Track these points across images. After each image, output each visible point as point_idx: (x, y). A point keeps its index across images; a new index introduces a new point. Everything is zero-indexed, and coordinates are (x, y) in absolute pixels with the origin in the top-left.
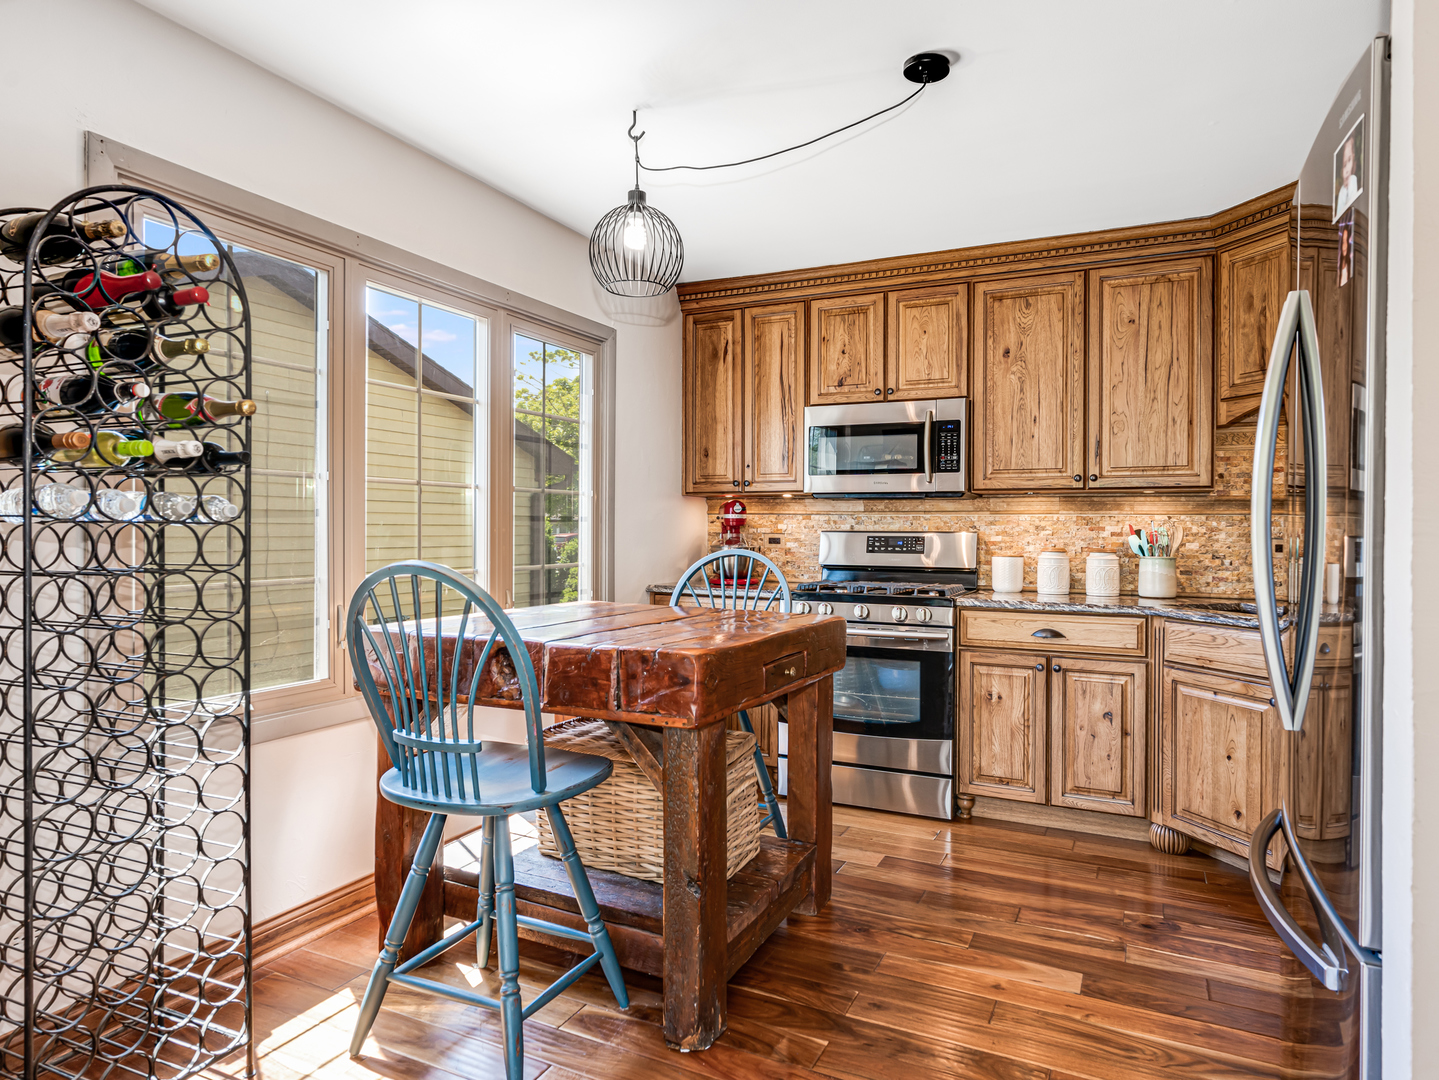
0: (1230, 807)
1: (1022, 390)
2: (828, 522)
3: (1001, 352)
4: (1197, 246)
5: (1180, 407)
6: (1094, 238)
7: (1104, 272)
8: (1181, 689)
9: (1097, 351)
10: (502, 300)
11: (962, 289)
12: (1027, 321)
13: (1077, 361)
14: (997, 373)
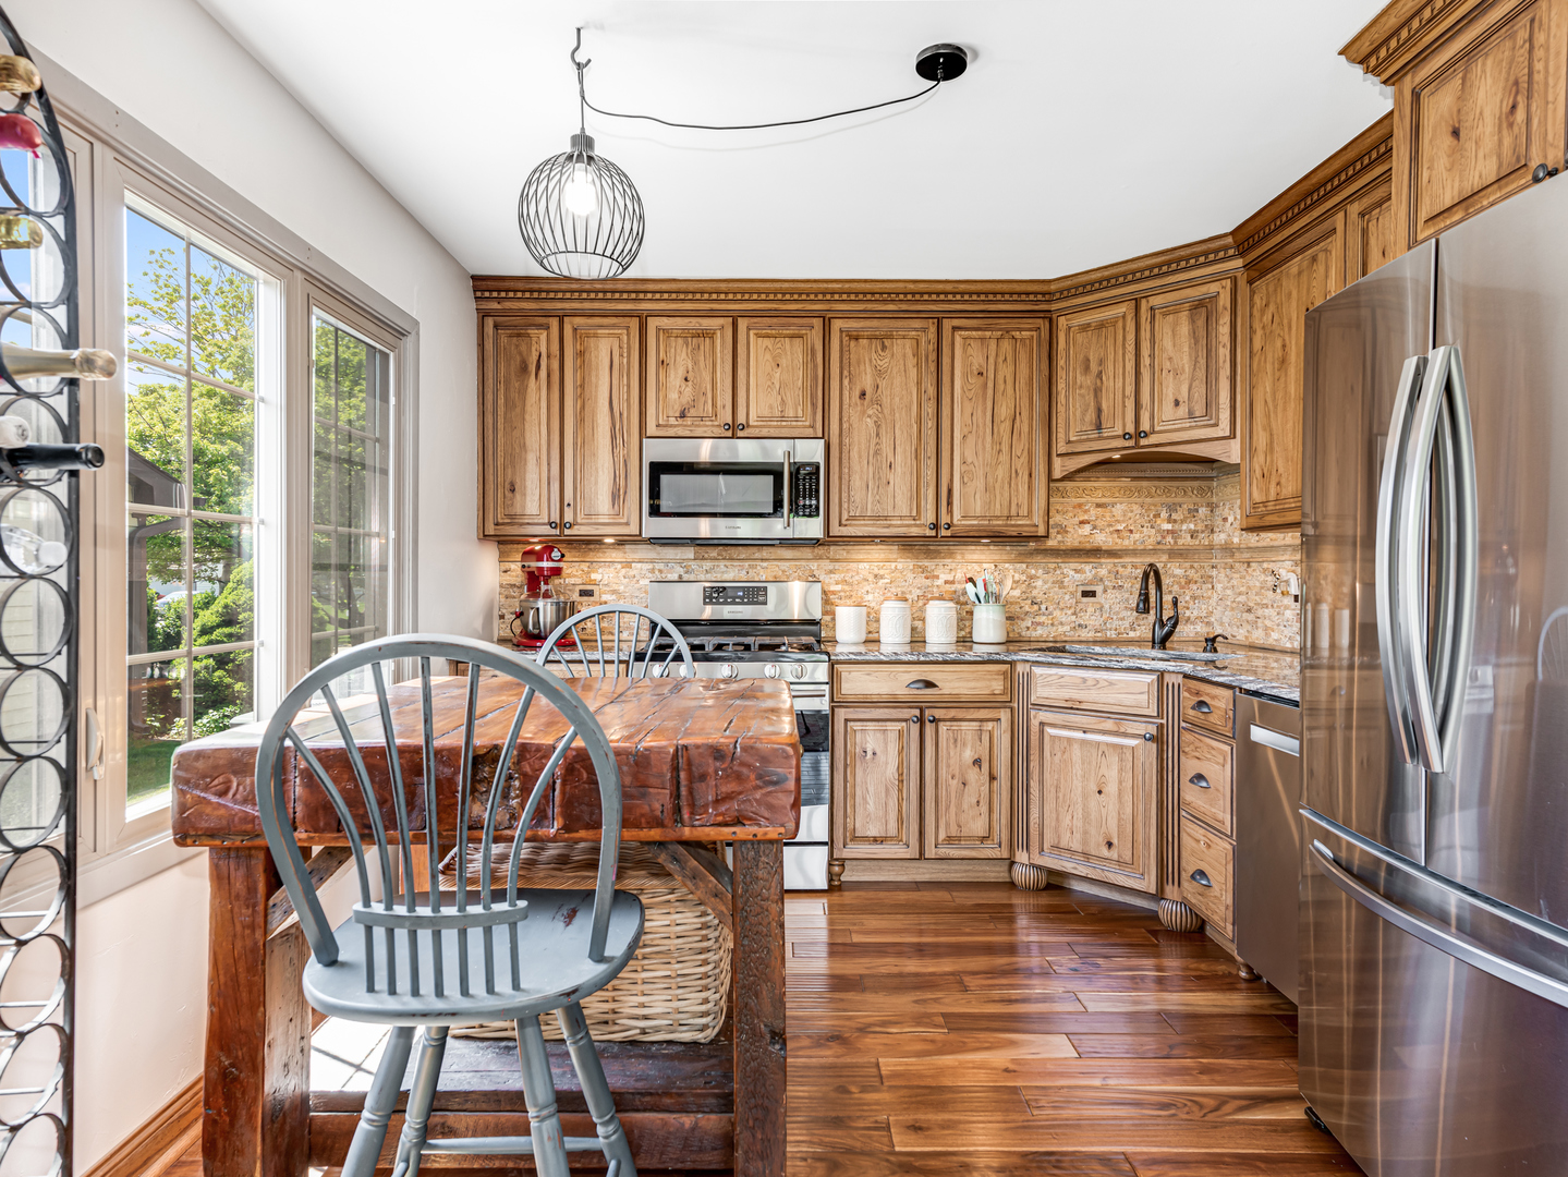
0: (1101, 839)
1: (878, 435)
2: (652, 571)
3: (858, 393)
4: (1036, 308)
5: (1022, 460)
6: (949, 287)
7: (956, 322)
8: (1049, 731)
9: (949, 400)
10: (300, 257)
11: (817, 323)
12: (883, 363)
13: (930, 408)
14: (853, 414)
